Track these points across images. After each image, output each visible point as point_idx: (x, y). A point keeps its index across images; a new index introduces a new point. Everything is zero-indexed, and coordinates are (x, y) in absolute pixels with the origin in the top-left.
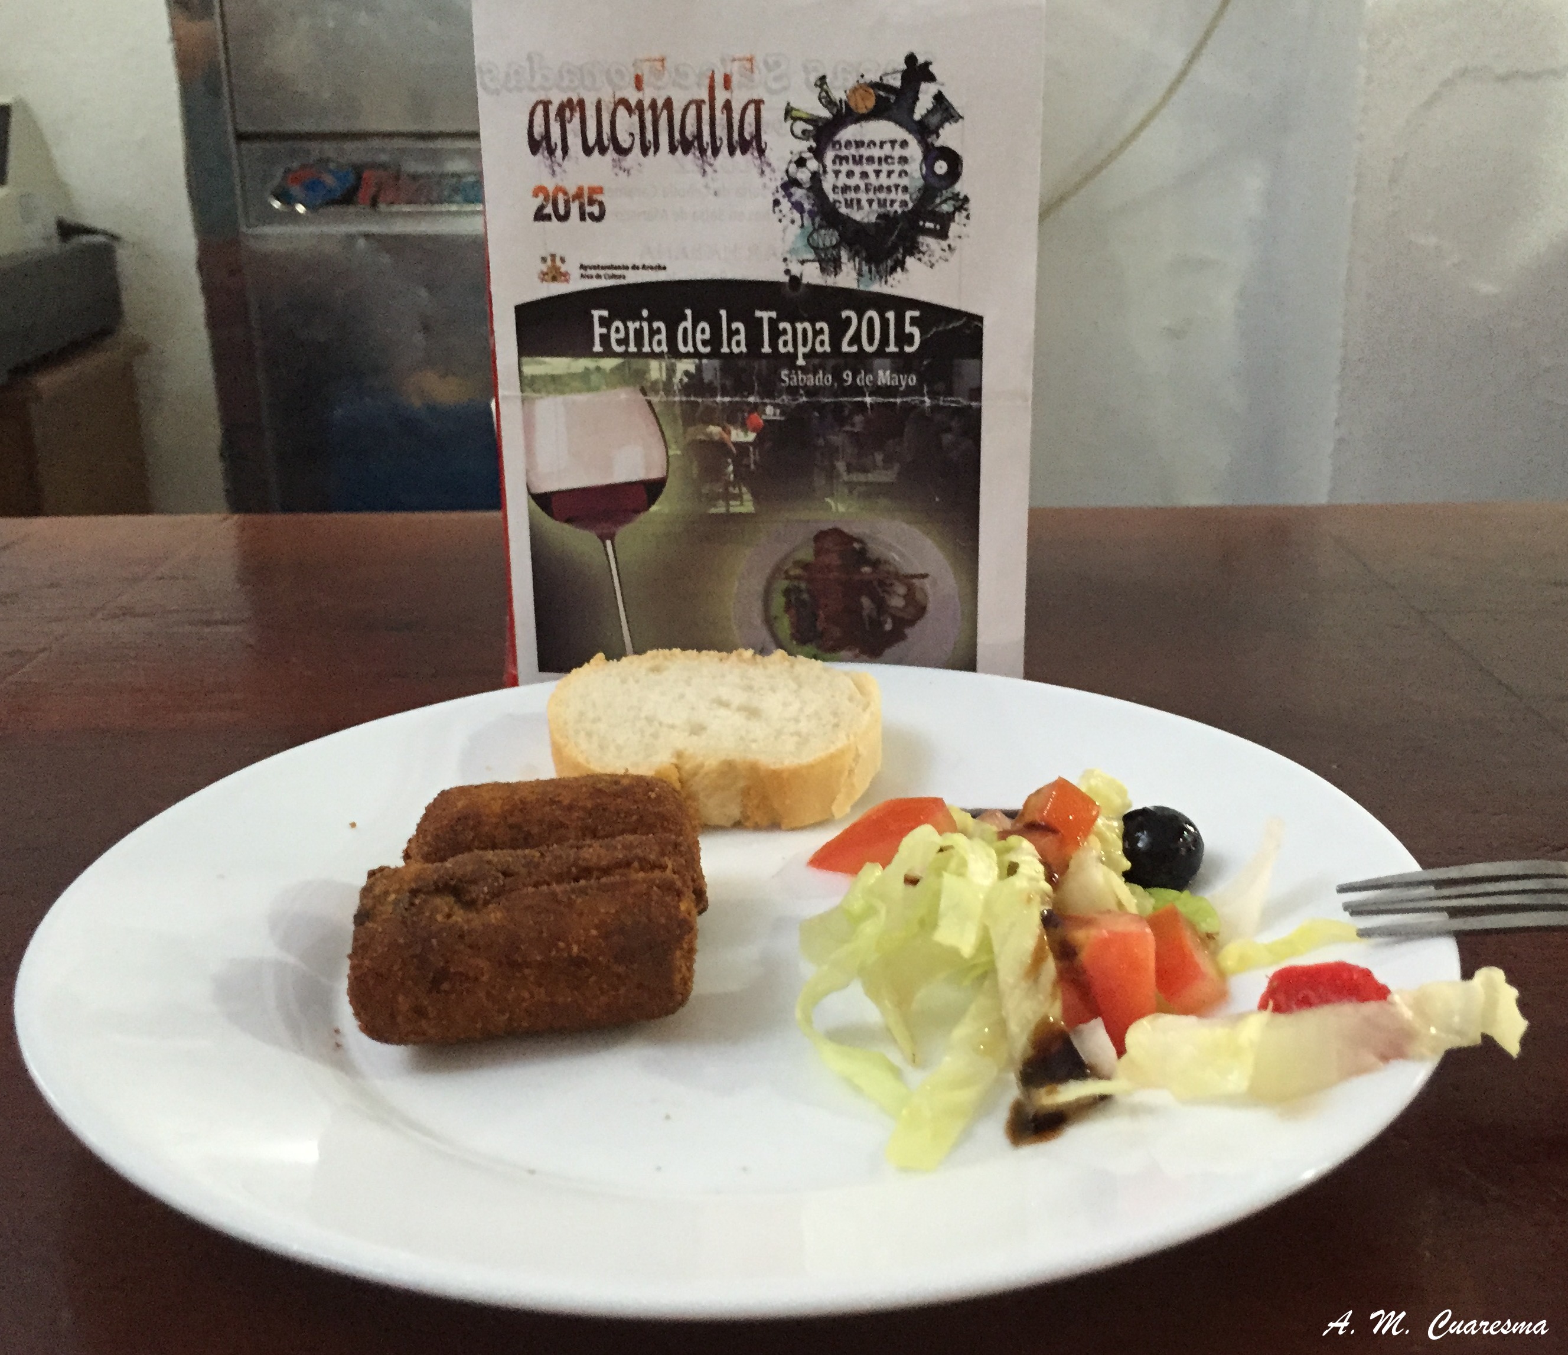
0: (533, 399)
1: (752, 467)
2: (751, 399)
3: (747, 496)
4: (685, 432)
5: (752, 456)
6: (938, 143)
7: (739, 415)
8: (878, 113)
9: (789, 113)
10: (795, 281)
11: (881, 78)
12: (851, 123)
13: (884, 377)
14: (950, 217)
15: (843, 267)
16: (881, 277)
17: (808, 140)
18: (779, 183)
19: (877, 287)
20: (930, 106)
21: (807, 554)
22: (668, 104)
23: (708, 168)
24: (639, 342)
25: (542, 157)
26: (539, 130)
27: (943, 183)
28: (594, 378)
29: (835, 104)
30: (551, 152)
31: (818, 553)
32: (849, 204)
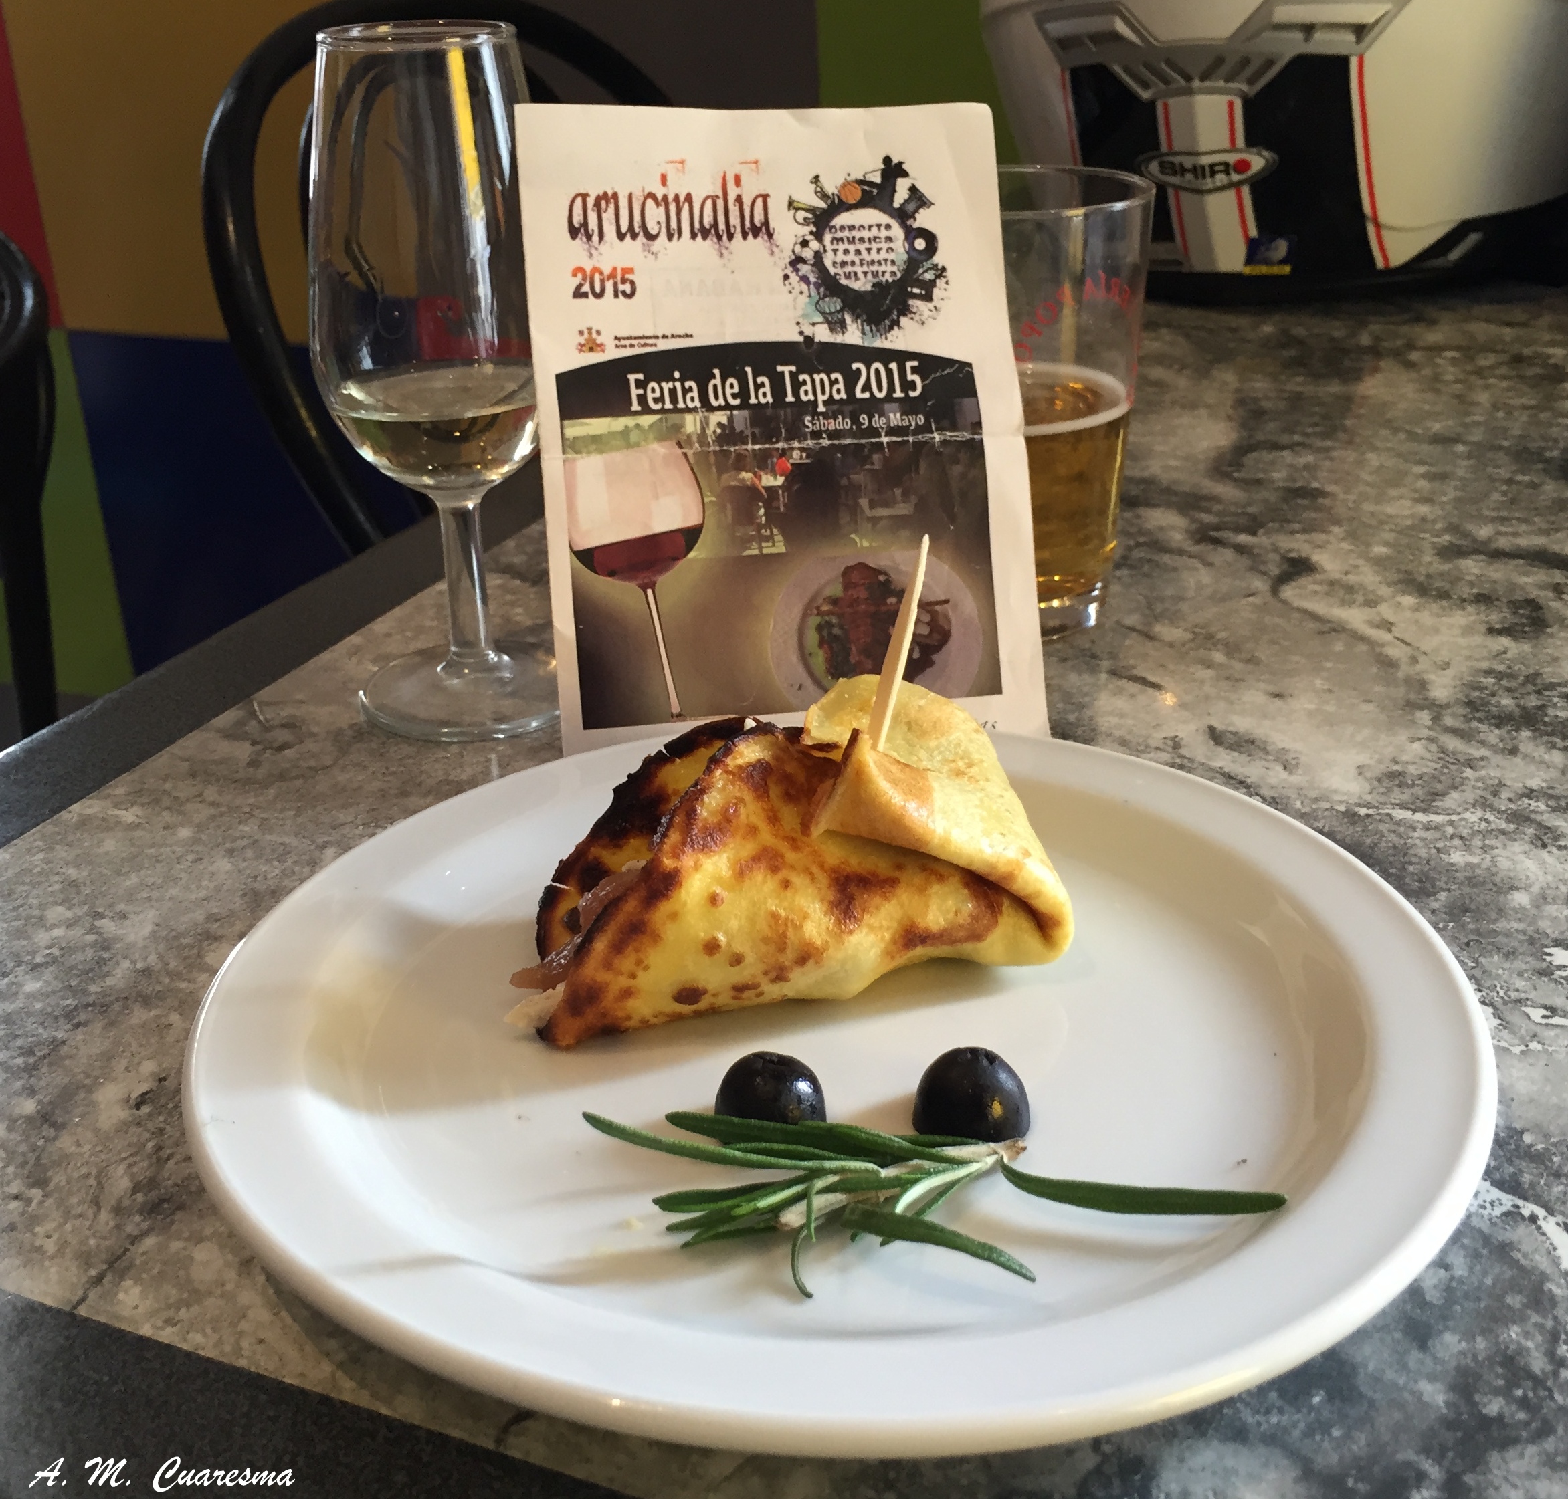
0: (574, 460)
1: (782, 509)
2: (780, 445)
3: (778, 537)
4: (719, 479)
5: (781, 499)
6: (916, 225)
7: (769, 461)
8: (864, 203)
9: (791, 204)
10: (809, 340)
11: (864, 176)
12: (844, 211)
13: (895, 418)
14: (932, 284)
15: (848, 327)
16: (881, 335)
17: (808, 225)
18: (788, 260)
19: (879, 343)
20: (907, 196)
21: (836, 590)
22: (689, 198)
23: (724, 251)
24: (674, 400)
25: (580, 242)
26: (577, 219)
27: (923, 257)
28: (634, 437)
29: (828, 197)
30: (589, 237)
31: (846, 587)
32: (848, 276)
